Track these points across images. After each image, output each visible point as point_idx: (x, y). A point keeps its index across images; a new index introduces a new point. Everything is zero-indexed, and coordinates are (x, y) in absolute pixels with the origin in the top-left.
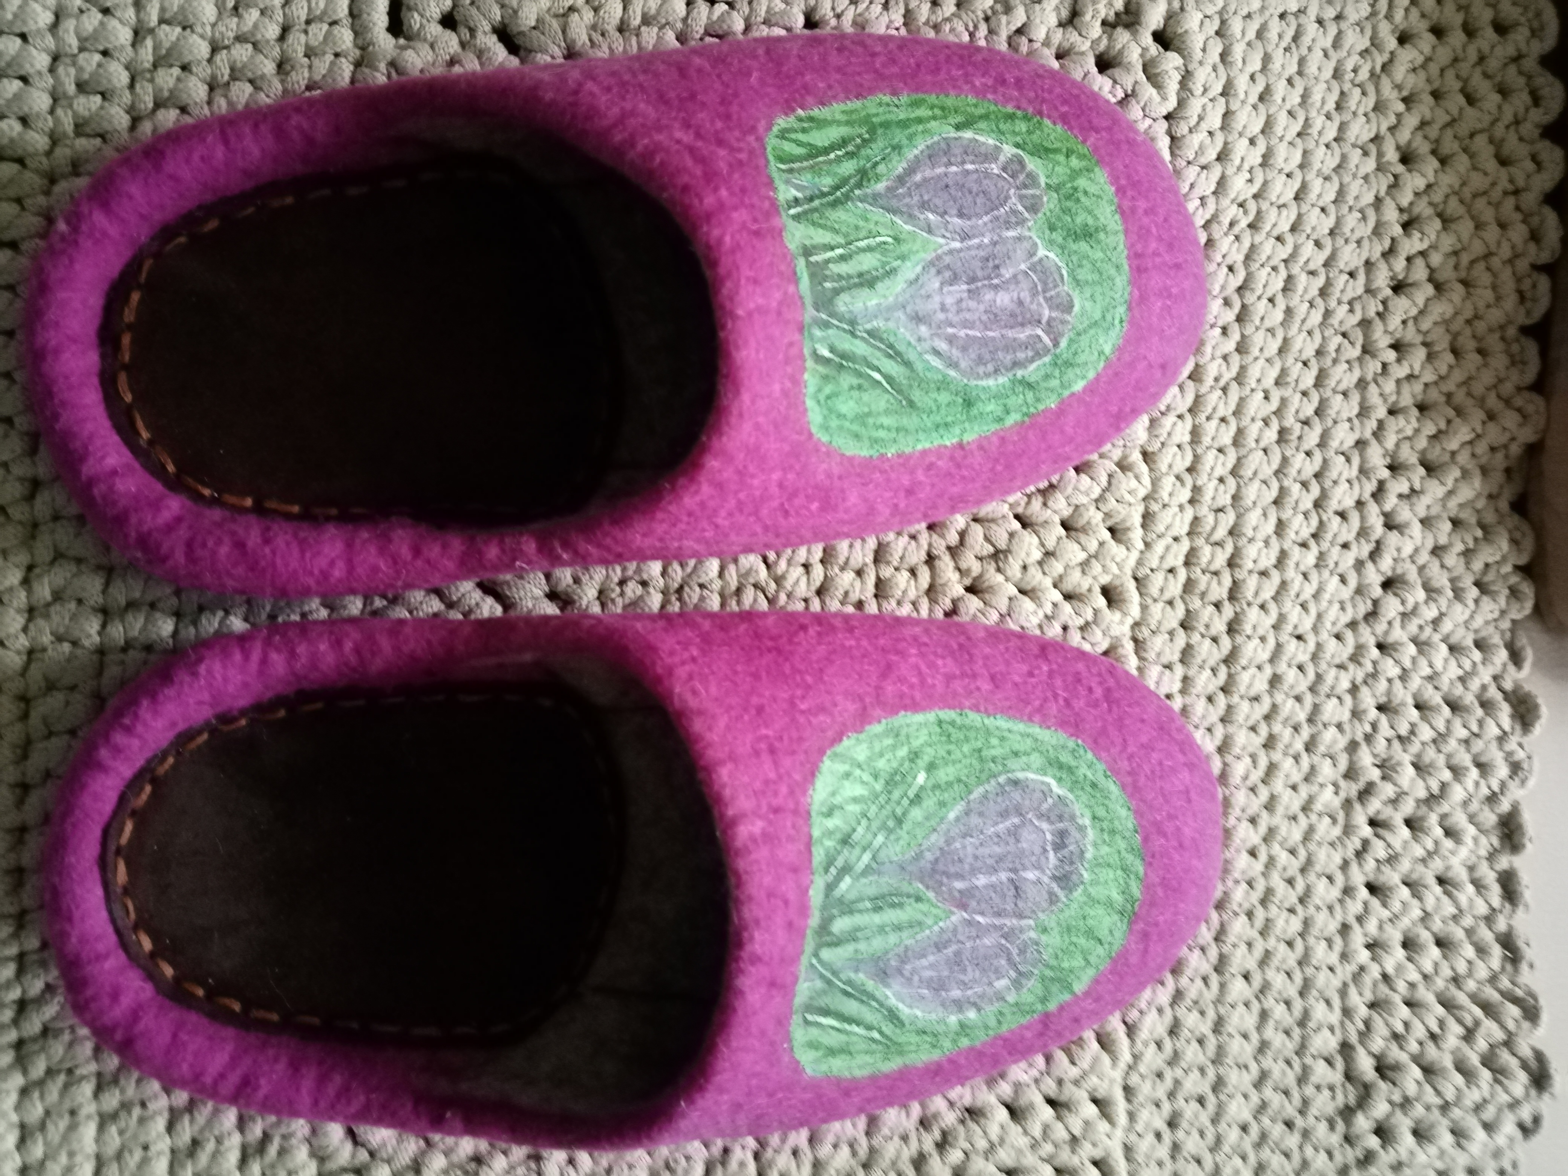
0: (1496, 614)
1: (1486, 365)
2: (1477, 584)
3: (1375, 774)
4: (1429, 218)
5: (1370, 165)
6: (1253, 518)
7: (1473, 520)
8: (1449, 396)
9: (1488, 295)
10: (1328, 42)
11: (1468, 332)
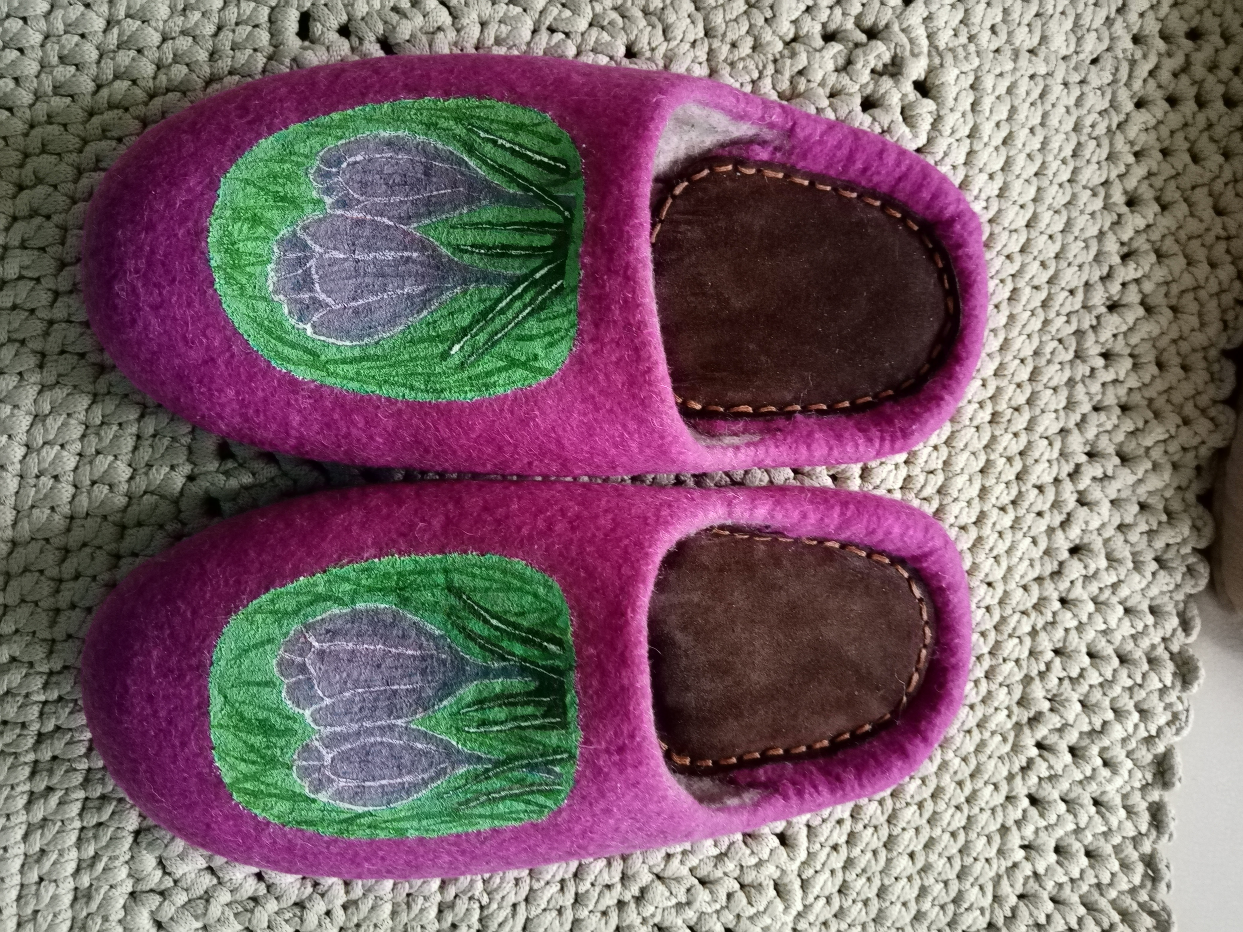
0: (1172, 587)
1: (1186, 379)
2: (1157, 559)
3: (1046, 706)
4: (1146, 252)
5: (1098, 204)
6: (960, 482)
7: (1161, 507)
8: (1151, 401)
9: (1194, 321)
10: (1072, 101)
11: (1173, 349)
